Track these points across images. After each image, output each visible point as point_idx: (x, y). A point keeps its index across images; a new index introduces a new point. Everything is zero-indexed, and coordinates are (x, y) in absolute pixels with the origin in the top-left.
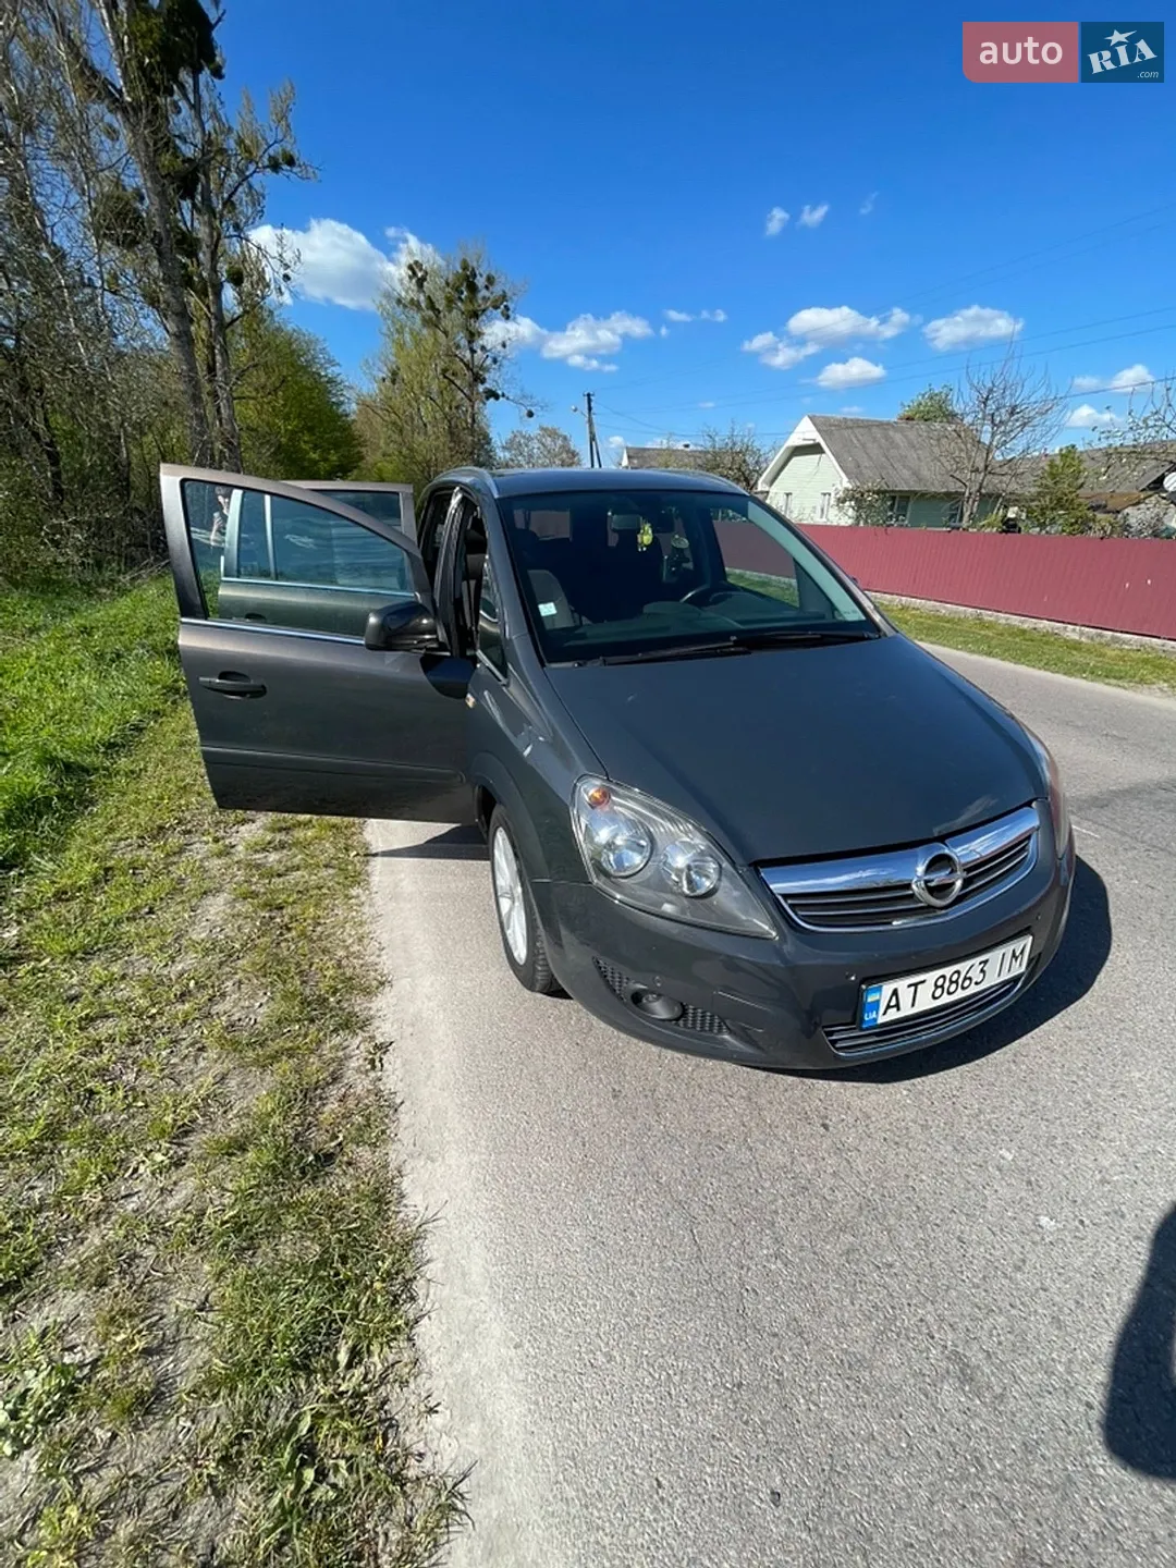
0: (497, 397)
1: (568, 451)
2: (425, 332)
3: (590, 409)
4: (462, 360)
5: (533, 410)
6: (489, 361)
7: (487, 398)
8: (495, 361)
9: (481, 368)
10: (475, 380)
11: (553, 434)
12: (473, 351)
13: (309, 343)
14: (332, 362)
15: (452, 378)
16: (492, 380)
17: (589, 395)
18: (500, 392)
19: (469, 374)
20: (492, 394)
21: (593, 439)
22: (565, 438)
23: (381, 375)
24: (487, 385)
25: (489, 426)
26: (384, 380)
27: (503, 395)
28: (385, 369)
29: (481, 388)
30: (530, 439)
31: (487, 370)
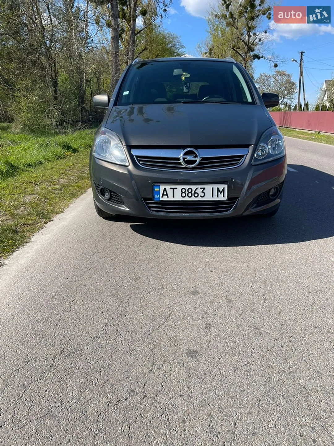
0: (259, 58)
1: (290, 83)
2: (228, 29)
3: (302, 59)
4: (243, 41)
5: (278, 63)
6: (257, 40)
7: (254, 59)
8: (260, 40)
9: (253, 44)
10: (249, 50)
11: (282, 74)
12: (249, 36)
13: (174, 38)
14: (182, 46)
15: (237, 50)
16: (258, 50)
17: (302, 53)
18: (261, 56)
19: (246, 47)
20: (257, 57)
21: (301, 74)
22: (289, 76)
23: (205, 51)
24: (255, 53)
25: (253, 73)
26: (206, 53)
27: (263, 57)
28: (207, 49)
29: (252, 54)
30: (269, 77)
31: (256, 45)
